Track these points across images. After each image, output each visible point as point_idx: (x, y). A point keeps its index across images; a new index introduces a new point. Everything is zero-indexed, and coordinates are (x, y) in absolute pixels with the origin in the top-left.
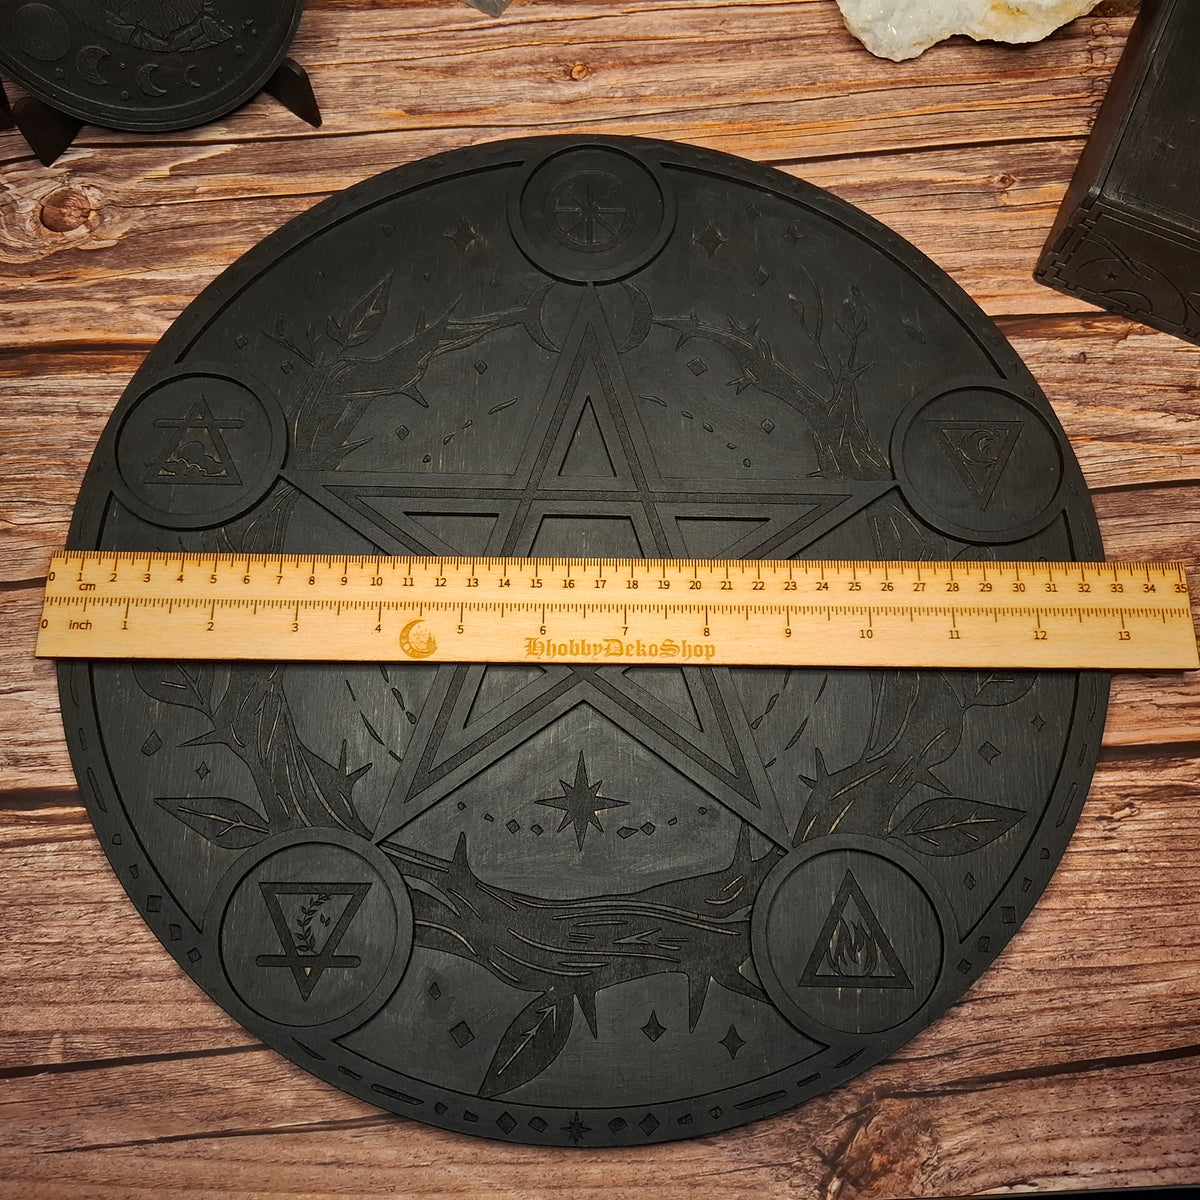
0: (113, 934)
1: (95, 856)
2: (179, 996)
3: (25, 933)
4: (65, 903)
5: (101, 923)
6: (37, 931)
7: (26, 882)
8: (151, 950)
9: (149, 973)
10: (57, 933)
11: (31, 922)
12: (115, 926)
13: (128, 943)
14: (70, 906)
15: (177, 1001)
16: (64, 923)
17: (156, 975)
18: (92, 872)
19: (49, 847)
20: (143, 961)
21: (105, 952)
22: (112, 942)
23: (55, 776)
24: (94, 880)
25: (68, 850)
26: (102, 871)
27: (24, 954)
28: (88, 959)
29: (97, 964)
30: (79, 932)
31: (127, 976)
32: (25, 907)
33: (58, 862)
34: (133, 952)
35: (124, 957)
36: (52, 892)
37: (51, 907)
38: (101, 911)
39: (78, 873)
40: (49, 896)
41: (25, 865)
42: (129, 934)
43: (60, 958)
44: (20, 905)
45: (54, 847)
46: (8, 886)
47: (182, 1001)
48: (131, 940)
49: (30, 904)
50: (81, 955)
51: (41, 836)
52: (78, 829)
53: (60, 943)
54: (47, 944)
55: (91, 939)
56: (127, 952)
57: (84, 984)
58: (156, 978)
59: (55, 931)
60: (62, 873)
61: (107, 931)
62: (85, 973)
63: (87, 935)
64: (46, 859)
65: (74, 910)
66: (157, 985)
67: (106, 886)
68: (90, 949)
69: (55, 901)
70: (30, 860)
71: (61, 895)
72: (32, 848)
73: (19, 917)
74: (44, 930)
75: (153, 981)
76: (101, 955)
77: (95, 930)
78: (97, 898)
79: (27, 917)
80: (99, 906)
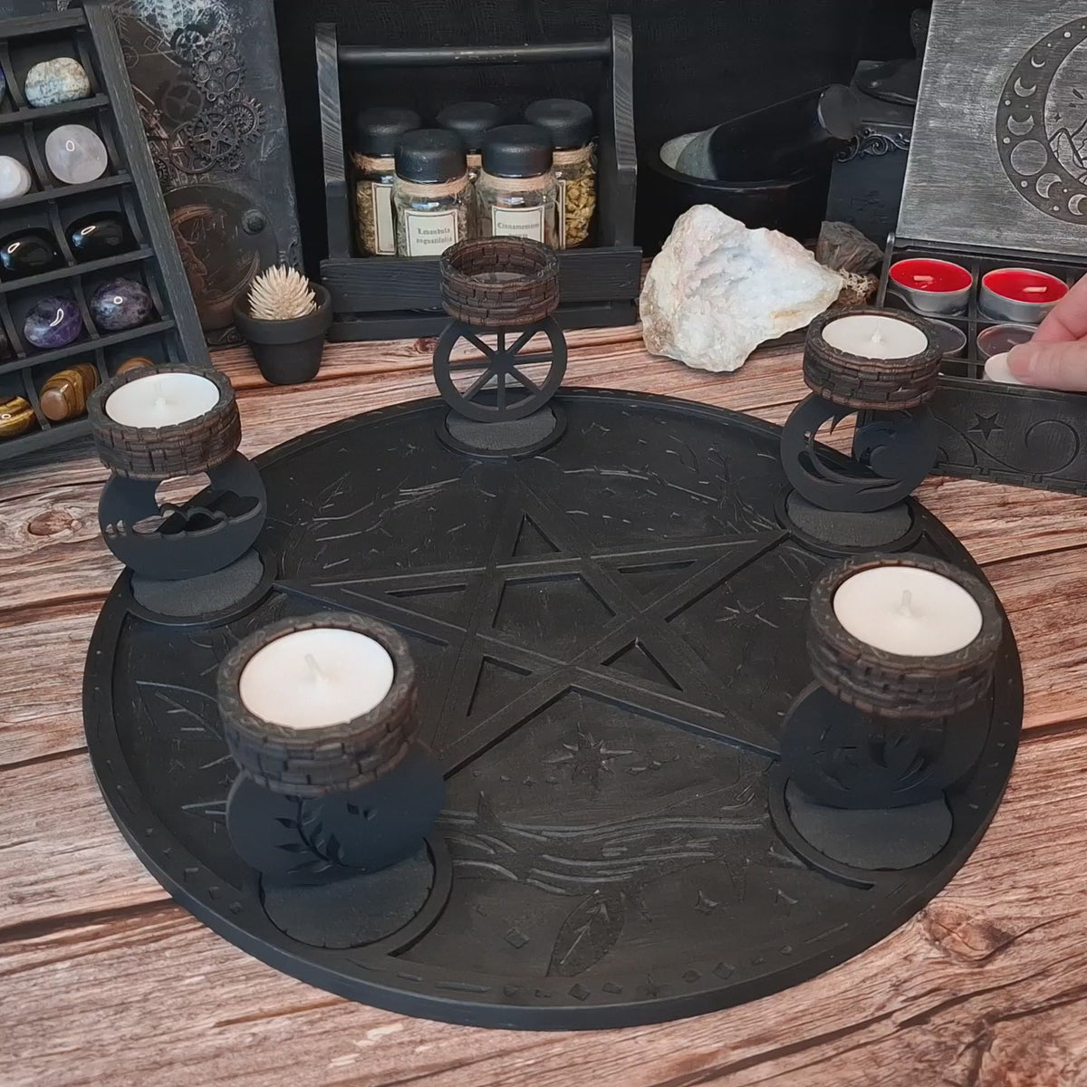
0: (138, 1030)
1: (111, 965)
2: (219, 1075)
3: (37, 1047)
4: (82, 1012)
5: (122, 1023)
6: (50, 1043)
7: (36, 1001)
8: (181, 1038)
9: (182, 1059)
10: (73, 1040)
11: (43, 1036)
12: (138, 1023)
13: (155, 1036)
14: (87, 1014)
15: (216, 1080)
16: (81, 1030)
17: (190, 1060)
18: (110, 980)
19: (59, 966)
20: (175, 1049)
21: (130, 1049)
22: (136, 1038)
23: (63, 904)
24: (112, 986)
25: (82, 965)
26: (119, 977)
27: (36, 1067)
28: (111, 1058)
29: (122, 1062)
30: (98, 1035)
31: (158, 1066)
32: (35, 1023)
33: (72, 976)
34: (162, 1043)
35: (152, 1049)
36: (66, 1004)
37: (64, 1018)
38: (122, 1012)
39: (94, 982)
40: (61, 1009)
41: (35, 985)
42: (155, 1028)
43: (78, 1063)
44: (29, 1022)
45: (67, 964)
46: (15, 1008)
47: (223, 1079)
48: (158, 1032)
49: (42, 1019)
50: (103, 1056)
51: (50, 958)
52: (91, 945)
53: (78, 1049)
54: (62, 1053)
55: (113, 1039)
56: (155, 1044)
57: (109, 1082)
58: (191, 1062)
59: (70, 1040)
60: (76, 986)
61: (130, 1029)
62: (109, 1072)
63: (108, 1037)
64: (57, 976)
65: (92, 1016)
66: (193, 1068)
67: (126, 989)
68: (113, 1049)
69: (70, 1012)
70: (41, 980)
71: (76, 1005)
72: (42, 969)
73: (29, 1034)
74: (58, 1041)
75: (186, 1065)
76: (127, 1052)
77: (116, 1030)
78: (117, 1001)
79: (39, 1031)
80: (120, 1008)
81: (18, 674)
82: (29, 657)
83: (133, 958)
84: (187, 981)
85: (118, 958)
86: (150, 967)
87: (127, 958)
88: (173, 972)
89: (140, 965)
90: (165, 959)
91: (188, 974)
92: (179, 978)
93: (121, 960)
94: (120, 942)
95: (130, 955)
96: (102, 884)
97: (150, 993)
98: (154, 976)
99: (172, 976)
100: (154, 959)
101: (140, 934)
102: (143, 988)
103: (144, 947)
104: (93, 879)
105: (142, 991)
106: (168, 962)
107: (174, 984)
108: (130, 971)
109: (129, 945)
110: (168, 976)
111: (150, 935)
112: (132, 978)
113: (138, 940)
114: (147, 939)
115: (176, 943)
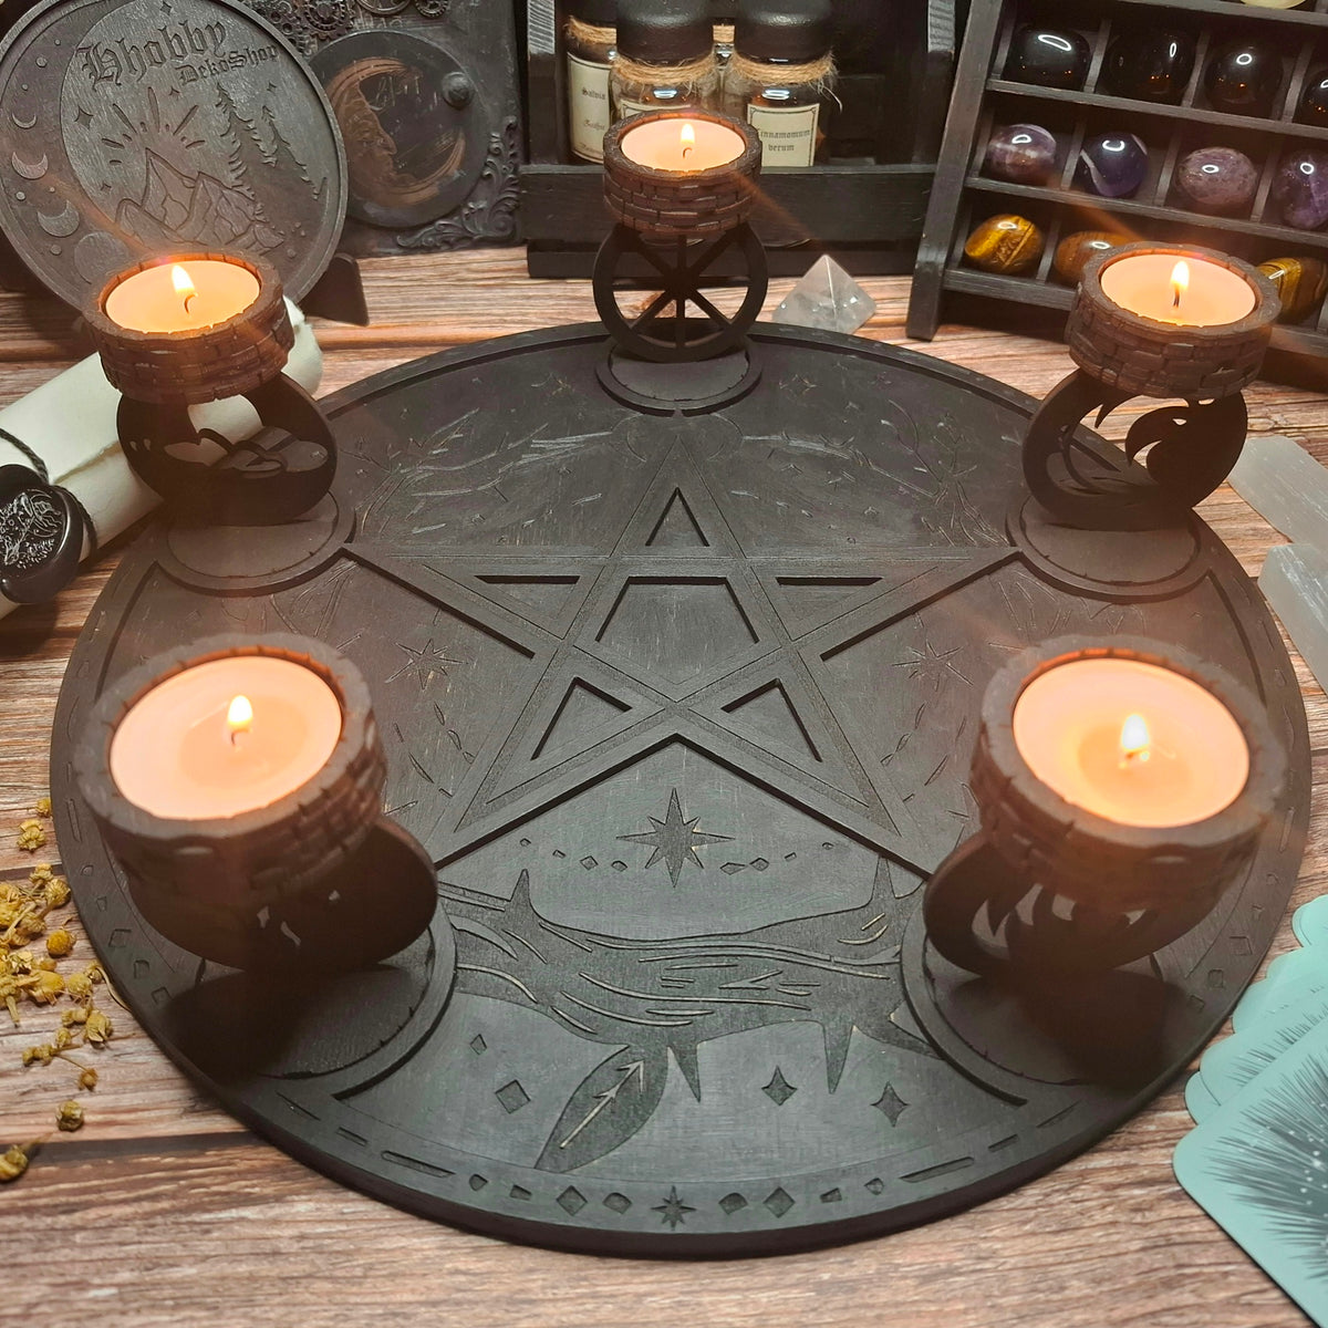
81: (15, 735)
82: (36, 712)
83: (30, 1236)
84: (92, 1293)
85: (11, 1232)
86: (49, 1257)
87: (23, 1235)
88: (76, 1273)
89: (36, 1251)
90: (74, 1246)
91: (97, 1281)
92: (82, 1285)
93: (14, 1237)
94: (20, 1204)
95: (28, 1230)
96: (26, 1098)
97: (36, 1305)
98: (51, 1274)
99: (74, 1279)
100: (58, 1243)
101: (50, 1195)
102: (32, 1292)
103: (49, 1220)
104: (15, 1087)
105: (26, 1298)
106: (76, 1254)
107: (74, 1295)
108: (21, 1259)
109: (30, 1211)
110: (69, 1279)
111: (63, 1199)
112: (19, 1271)
113: (46, 1206)
114: (56, 1206)
115: (95, 1220)
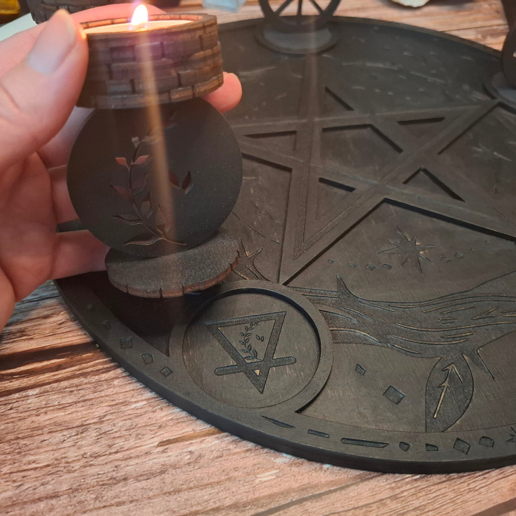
0: (97, 449)
1: (72, 392)
2: (166, 489)
3: (14, 463)
4: (50, 432)
5: (84, 442)
6: (25, 460)
7: (12, 422)
8: (132, 455)
9: (134, 475)
10: (44, 458)
11: (19, 453)
12: (97, 441)
13: (110, 454)
14: (53, 434)
15: (165, 494)
16: (50, 448)
17: (141, 475)
18: (71, 405)
19: (31, 392)
20: (127, 466)
21: (91, 465)
22: (96, 456)
23: (32, 342)
24: (73, 410)
25: (48, 392)
26: (79, 402)
27: (14, 481)
28: (76, 474)
29: (84, 477)
30: (65, 453)
31: (115, 481)
32: (12, 442)
33: (41, 401)
34: (117, 460)
35: (109, 466)
36: (37, 425)
37: (36, 438)
38: (82, 433)
39: (58, 407)
40: (34, 429)
41: (11, 409)
42: (110, 446)
43: (49, 478)
44: (9, 441)
45: (37, 391)
47: (170, 493)
48: (113, 451)
49: (18, 438)
50: (69, 472)
51: (23, 385)
52: (55, 375)
53: (48, 466)
54: (35, 469)
55: (77, 456)
56: (111, 462)
57: (75, 496)
58: (142, 478)
59: (42, 457)
60: (44, 410)
61: (90, 447)
62: (74, 486)
63: (72, 454)
64: (29, 401)
65: (58, 437)
66: (144, 483)
67: (85, 412)
68: (77, 466)
69: (40, 432)
70: (15, 405)
71: (45, 427)
72: (17, 395)
73: (8, 451)
74: (32, 458)
75: (139, 481)
76: (88, 468)
77: (79, 448)
78: (78, 423)
79: (15, 449)
80: (80, 429)
83: (88, 386)
84: (133, 406)
85: (77, 386)
86: (103, 394)
87: (84, 386)
88: (121, 398)
89: (95, 392)
90: (114, 387)
91: (133, 400)
92: (125, 403)
93: (79, 388)
94: (78, 373)
95: (86, 384)
96: (62, 326)
97: (105, 416)
98: (107, 401)
99: (121, 401)
100: (105, 387)
101: (93, 366)
102: (99, 411)
103: (97, 377)
104: (54, 322)
105: (97, 414)
106: (117, 390)
107: (123, 408)
108: (87, 397)
109: (85, 375)
110: (117, 401)
111: (101, 367)
112: (89, 403)
113: (92, 371)
114: (98, 370)
